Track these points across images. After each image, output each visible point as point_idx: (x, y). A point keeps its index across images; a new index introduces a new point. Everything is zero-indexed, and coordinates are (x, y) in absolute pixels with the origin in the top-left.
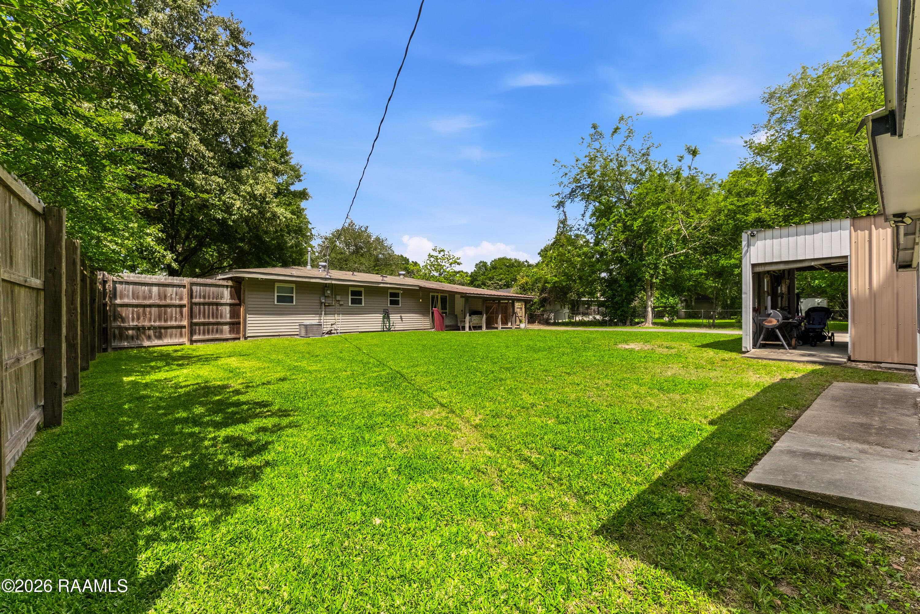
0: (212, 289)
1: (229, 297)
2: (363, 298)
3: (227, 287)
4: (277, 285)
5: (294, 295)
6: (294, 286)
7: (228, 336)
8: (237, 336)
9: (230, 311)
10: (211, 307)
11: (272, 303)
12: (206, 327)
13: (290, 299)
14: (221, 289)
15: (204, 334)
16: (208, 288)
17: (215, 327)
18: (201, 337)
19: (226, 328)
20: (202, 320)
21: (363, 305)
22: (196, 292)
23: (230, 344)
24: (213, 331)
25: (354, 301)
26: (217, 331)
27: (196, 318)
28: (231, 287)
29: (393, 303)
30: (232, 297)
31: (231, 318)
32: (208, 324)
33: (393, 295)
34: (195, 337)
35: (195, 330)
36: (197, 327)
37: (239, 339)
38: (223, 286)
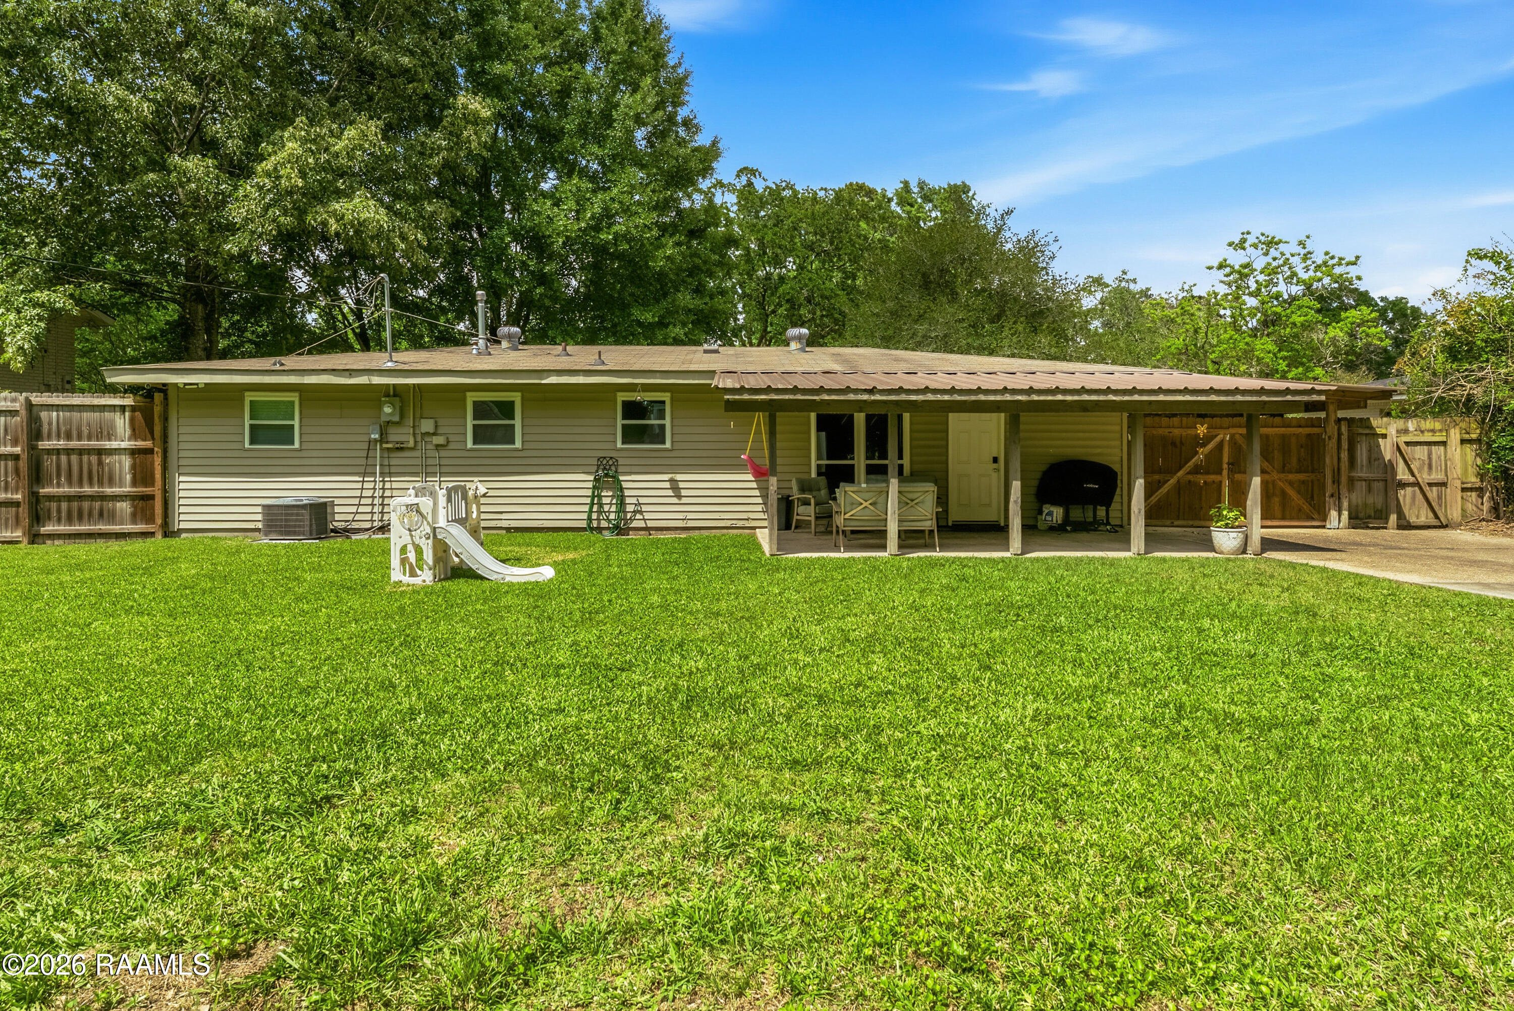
0: (85, 415)
1: (128, 432)
2: (518, 422)
3: (123, 408)
4: (249, 397)
5: (296, 423)
6: (294, 397)
7: (129, 528)
8: (150, 528)
9: (133, 467)
10: (85, 458)
11: (237, 446)
12: (75, 504)
13: (284, 435)
14: (107, 415)
15: (70, 520)
16: (76, 415)
17: (97, 504)
18: (62, 528)
19: (124, 507)
20: (65, 490)
21: (518, 444)
22: (50, 424)
23: (137, 545)
24: (90, 514)
25: (481, 435)
26: (101, 514)
27: (50, 484)
28: (133, 409)
29: (632, 435)
30: (134, 436)
31: (134, 483)
32: (80, 498)
33: (633, 410)
34: (49, 528)
35: (49, 510)
36: (54, 505)
37: (152, 534)
38: (113, 408)
